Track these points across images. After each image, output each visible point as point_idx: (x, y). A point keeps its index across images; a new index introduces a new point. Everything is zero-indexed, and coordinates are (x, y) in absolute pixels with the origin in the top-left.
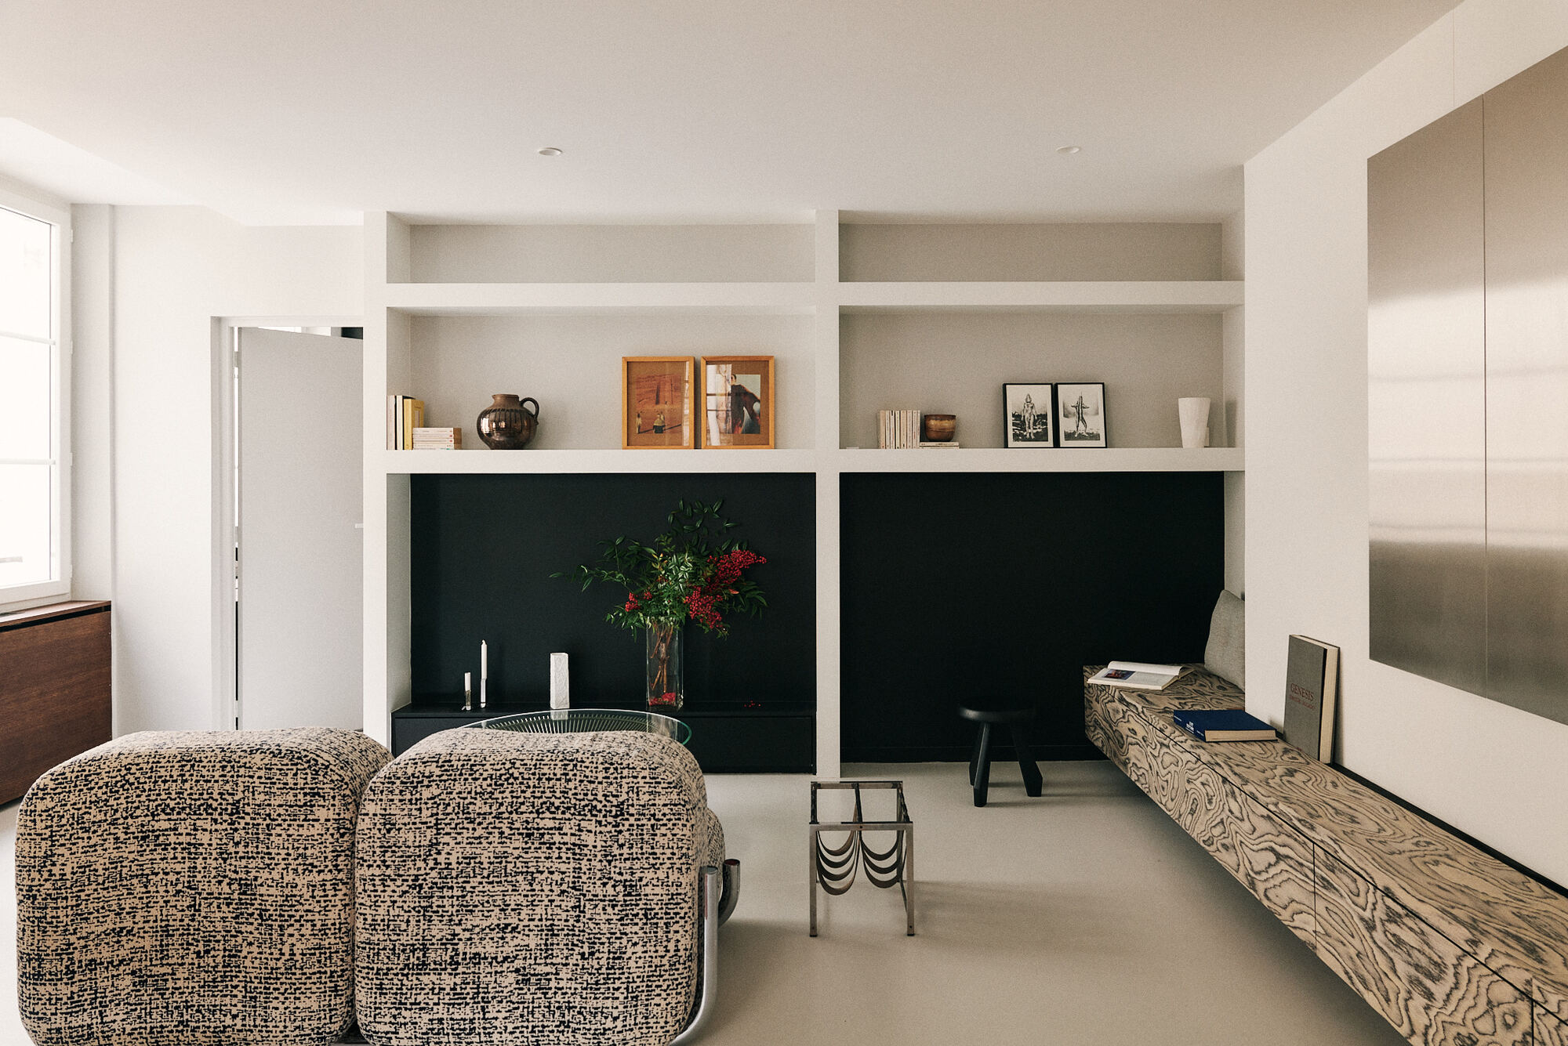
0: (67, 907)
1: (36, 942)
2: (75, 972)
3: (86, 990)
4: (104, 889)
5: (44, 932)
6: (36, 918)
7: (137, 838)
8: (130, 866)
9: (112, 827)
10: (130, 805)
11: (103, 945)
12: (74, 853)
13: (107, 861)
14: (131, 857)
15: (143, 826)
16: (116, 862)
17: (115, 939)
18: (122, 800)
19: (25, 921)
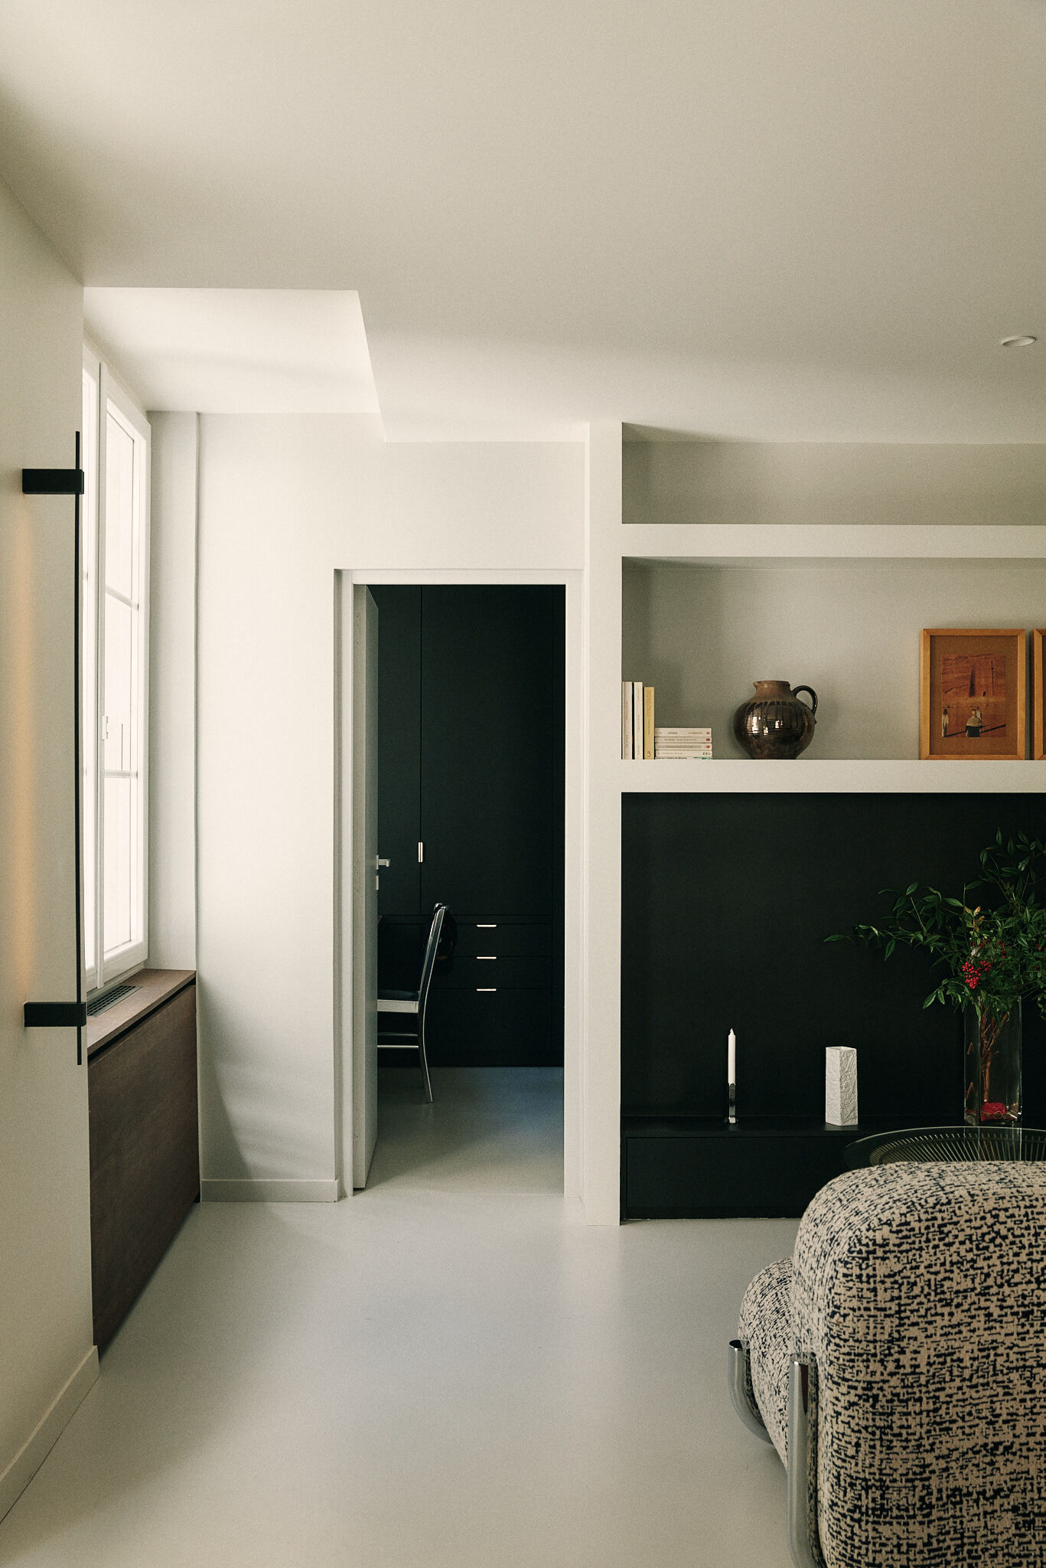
0: (921, 1413)
1: (877, 1463)
2: (933, 1507)
3: (948, 1533)
4: (971, 1387)
5: (889, 1448)
6: (878, 1428)
7: (1016, 1314)
8: (1008, 1355)
9: (982, 1299)
10: (1006, 1267)
11: (970, 1467)
12: (931, 1336)
13: (975, 1347)
14: (1008, 1341)
15: (1024, 1297)
16: (988, 1349)
17: (987, 1460)
18: (995, 1260)
19: (859, 1431)
